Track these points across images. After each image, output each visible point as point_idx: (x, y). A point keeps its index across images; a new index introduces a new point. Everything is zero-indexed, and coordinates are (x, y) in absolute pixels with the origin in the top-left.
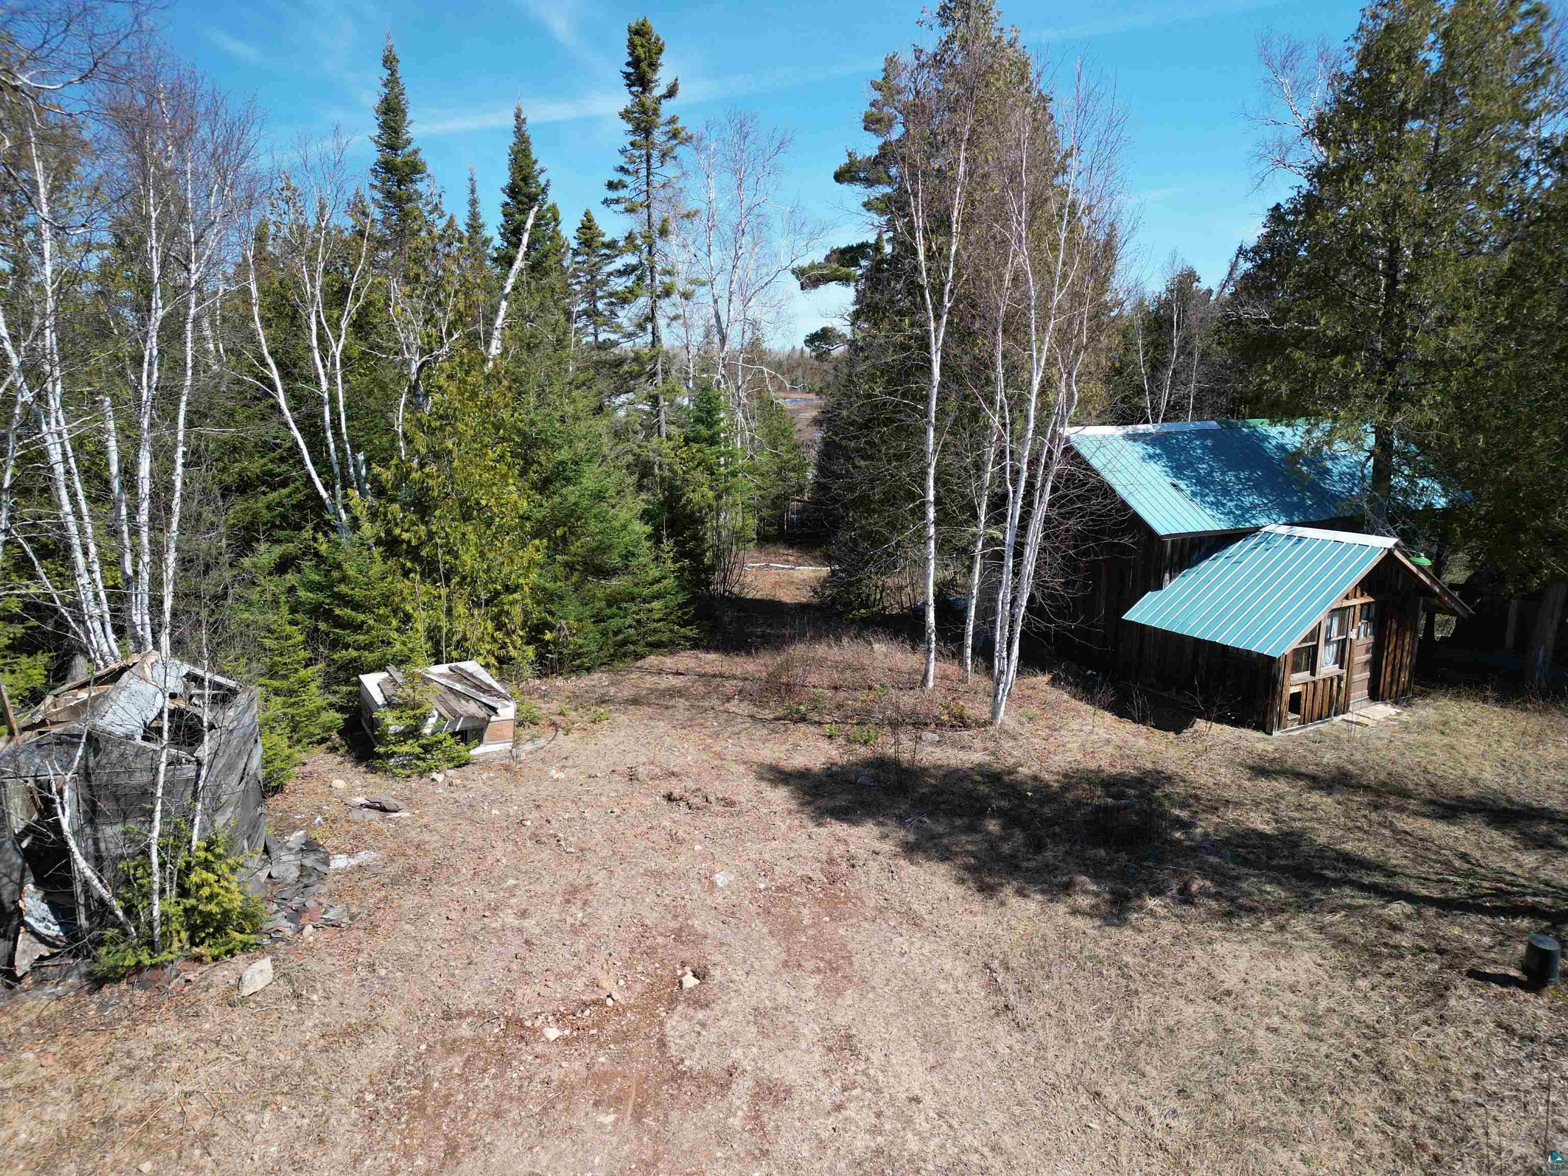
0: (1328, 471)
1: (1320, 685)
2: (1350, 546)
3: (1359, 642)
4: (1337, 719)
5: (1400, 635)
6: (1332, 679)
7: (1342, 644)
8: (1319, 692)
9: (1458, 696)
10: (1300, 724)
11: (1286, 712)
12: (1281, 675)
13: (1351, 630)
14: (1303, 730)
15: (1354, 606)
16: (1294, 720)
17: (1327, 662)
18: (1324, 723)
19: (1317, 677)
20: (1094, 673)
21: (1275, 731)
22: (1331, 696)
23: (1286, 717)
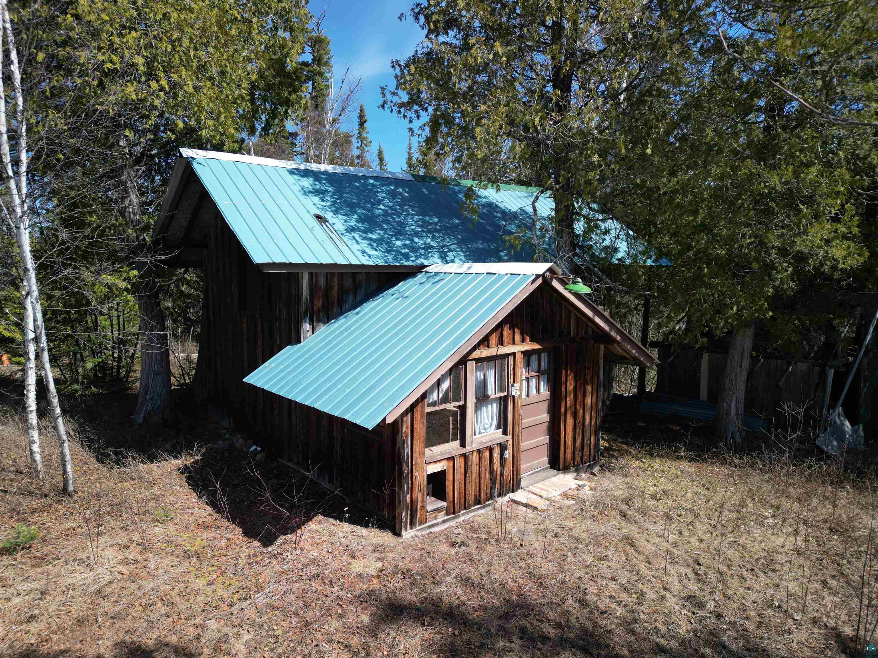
1: (474, 459)
3: (528, 401)
4: (503, 500)
5: (579, 391)
6: (491, 450)
7: (503, 403)
8: (474, 468)
10: (447, 514)
11: (422, 502)
12: (408, 450)
13: (513, 385)
14: (453, 523)
15: (514, 354)
16: (438, 510)
17: (486, 426)
18: (484, 507)
19: (469, 448)
20: (259, 449)
21: (406, 530)
22: (492, 472)
23: (423, 507)
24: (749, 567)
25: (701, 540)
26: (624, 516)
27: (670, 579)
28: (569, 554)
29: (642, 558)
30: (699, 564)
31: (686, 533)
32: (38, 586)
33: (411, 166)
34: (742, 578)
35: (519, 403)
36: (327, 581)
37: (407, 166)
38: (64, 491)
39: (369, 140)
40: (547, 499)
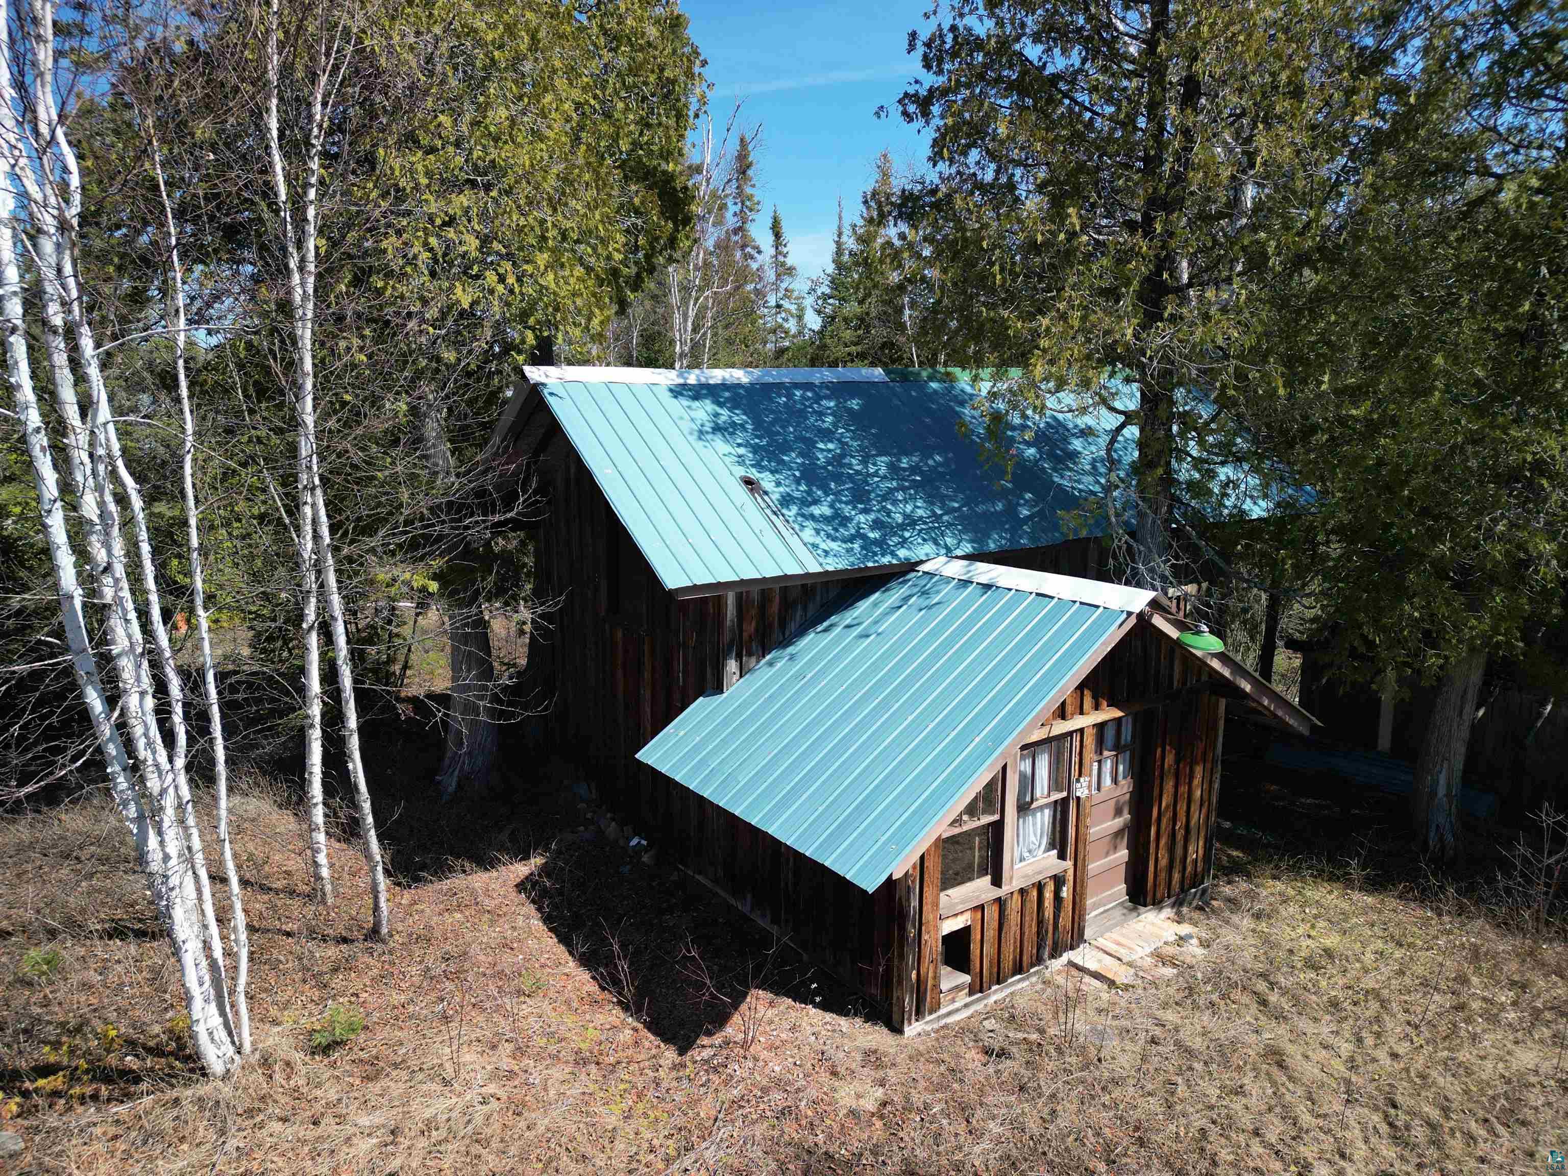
0: (1074, 456)
1: (1014, 904)
2: (1063, 604)
3: (1097, 797)
4: (1057, 964)
5: (1182, 777)
6: (1040, 887)
7: (1061, 809)
8: (1013, 917)
9: (1295, 870)
10: (971, 993)
11: (935, 978)
12: (915, 903)
13: (1078, 781)
14: (979, 1007)
15: (1081, 731)
16: (958, 988)
17: (1032, 846)
18: (1028, 978)
19: (1006, 889)
20: (644, 842)
21: (910, 1024)
22: (1040, 922)
23: (936, 986)
24: (1481, 1114)
25: (1394, 1056)
26: (1264, 1003)
27: (1348, 1135)
28: (1180, 1080)
29: (1300, 1091)
30: (1395, 1106)
31: (1369, 1041)
32: (382, 1121)
33: (839, 265)
34: (1470, 1138)
35: (1086, 807)
36: (804, 1122)
37: (833, 266)
38: (374, 934)
39: (756, 199)
40: (1130, 964)
